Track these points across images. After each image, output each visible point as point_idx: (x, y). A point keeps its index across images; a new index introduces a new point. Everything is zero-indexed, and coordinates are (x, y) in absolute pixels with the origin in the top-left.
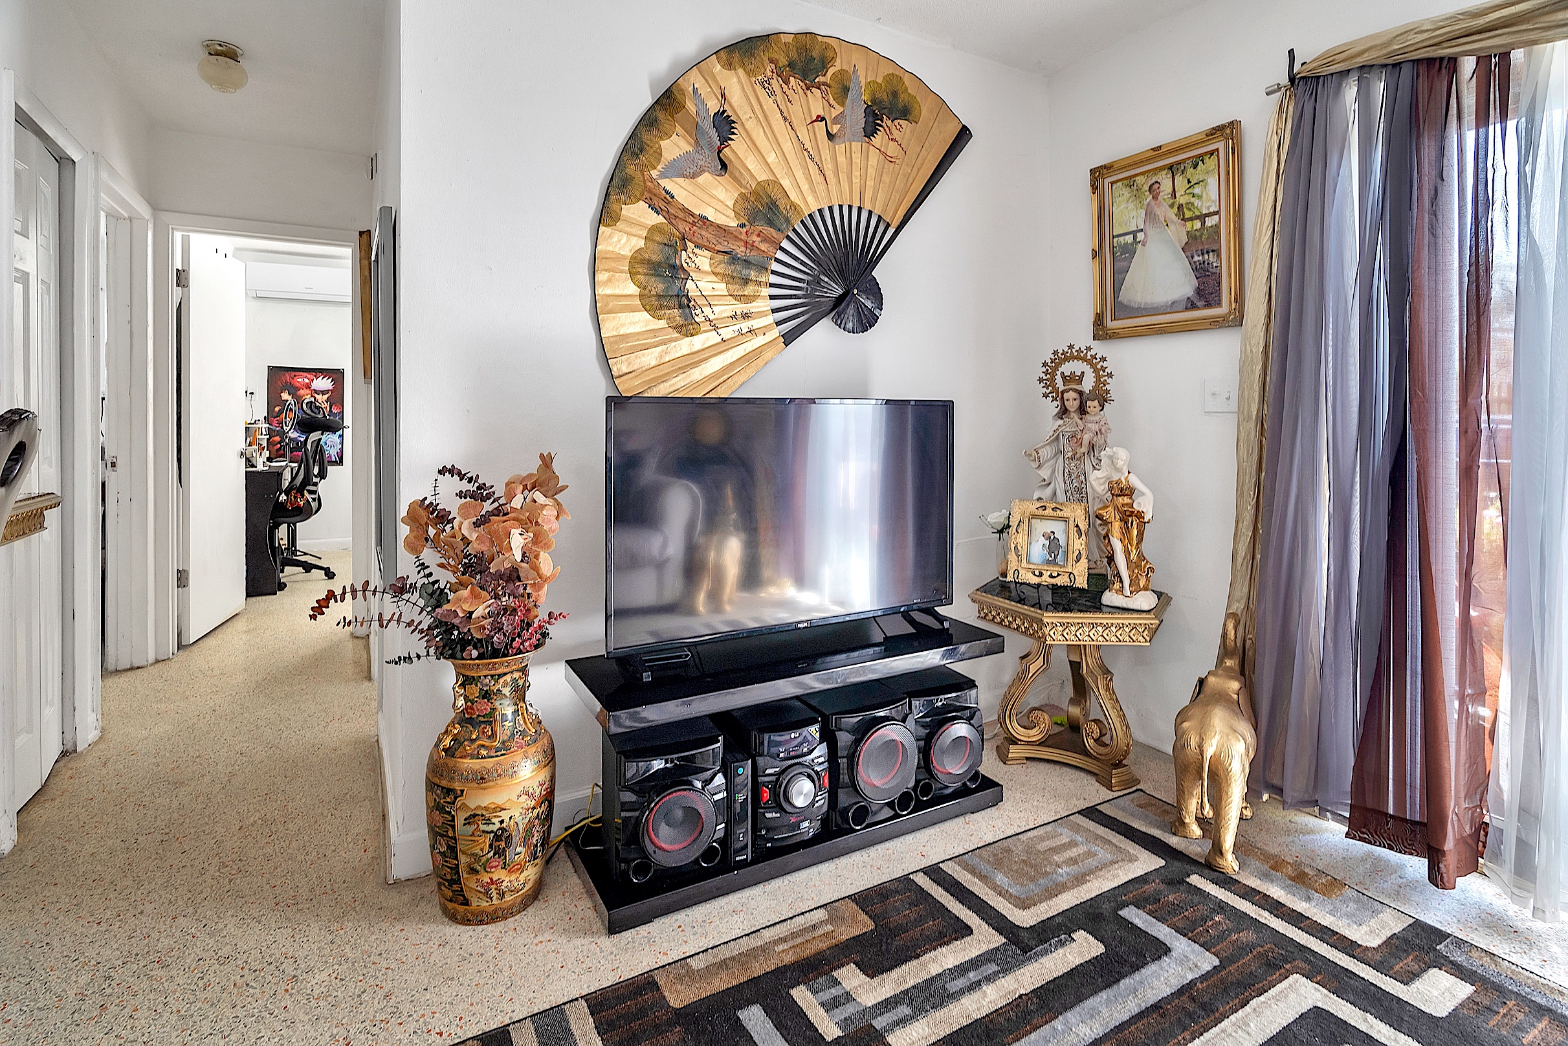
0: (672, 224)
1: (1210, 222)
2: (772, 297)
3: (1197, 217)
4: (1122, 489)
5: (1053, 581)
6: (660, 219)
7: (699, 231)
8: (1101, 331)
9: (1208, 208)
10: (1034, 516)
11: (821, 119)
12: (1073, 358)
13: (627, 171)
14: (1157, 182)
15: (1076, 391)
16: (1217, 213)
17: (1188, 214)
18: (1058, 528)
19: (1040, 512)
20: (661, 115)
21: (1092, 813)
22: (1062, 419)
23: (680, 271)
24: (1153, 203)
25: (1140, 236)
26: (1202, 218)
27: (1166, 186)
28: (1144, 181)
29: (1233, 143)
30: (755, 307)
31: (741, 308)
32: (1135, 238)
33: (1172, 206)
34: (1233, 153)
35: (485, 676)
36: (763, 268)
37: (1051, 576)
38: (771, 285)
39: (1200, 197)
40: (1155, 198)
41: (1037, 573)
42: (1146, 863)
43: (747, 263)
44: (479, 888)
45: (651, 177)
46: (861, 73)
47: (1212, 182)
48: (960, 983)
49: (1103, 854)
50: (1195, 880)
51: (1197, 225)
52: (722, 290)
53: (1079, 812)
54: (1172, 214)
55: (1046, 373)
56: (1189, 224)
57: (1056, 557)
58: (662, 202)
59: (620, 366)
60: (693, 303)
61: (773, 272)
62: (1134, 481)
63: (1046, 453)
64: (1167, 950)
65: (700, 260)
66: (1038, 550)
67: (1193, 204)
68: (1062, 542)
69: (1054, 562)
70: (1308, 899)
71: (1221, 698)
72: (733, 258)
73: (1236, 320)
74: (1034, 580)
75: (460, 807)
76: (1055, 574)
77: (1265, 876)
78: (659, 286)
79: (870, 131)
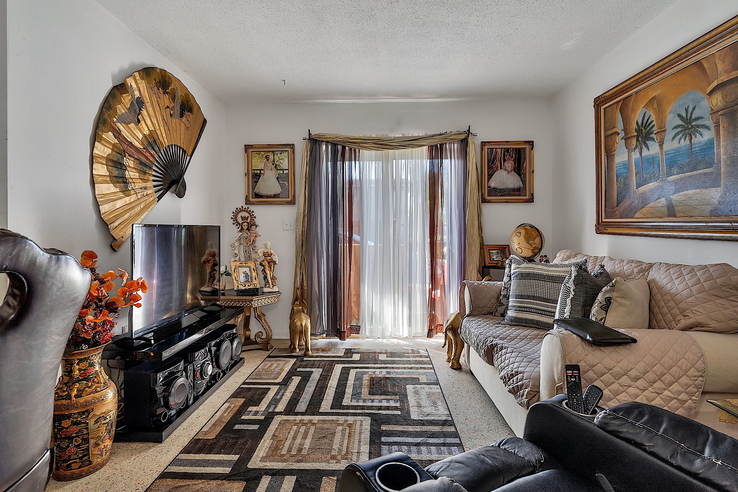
0: (121, 144)
1: (285, 172)
2: (154, 181)
3: (281, 170)
4: (269, 254)
5: (249, 287)
6: (116, 141)
7: (130, 149)
8: (248, 202)
9: (285, 168)
10: (240, 267)
11: (168, 107)
12: (243, 211)
13: (105, 116)
14: (268, 155)
15: (247, 222)
16: (288, 170)
17: (279, 168)
18: (247, 270)
19: (241, 265)
20: (117, 93)
21: (269, 357)
22: (241, 232)
23: (124, 166)
24: (267, 162)
25: (262, 172)
26: (283, 170)
27: (271, 157)
28: (264, 154)
29: (293, 150)
30: (148, 185)
31: (144, 185)
32: (260, 172)
33: (273, 164)
34: (293, 153)
35: (92, 356)
36: (151, 168)
37: (248, 286)
38: (154, 176)
39: (282, 164)
40: (268, 160)
41: (244, 285)
42: (293, 361)
43: (145, 165)
44: (98, 453)
45: (113, 121)
46: (179, 90)
47: (286, 160)
48: (278, 397)
49: (282, 363)
50: (305, 359)
51: (282, 172)
52: (136, 176)
53: (267, 358)
54: (273, 167)
55: (234, 216)
56: (279, 171)
57: (248, 279)
58: (117, 134)
59: (104, 208)
60: (128, 181)
61: (154, 170)
62: (272, 252)
63: (237, 244)
64: (312, 371)
65: (129, 162)
66: (242, 278)
67: (280, 165)
68: (249, 274)
69: (248, 281)
70: (328, 353)
71: (299, 312)
72: (141, 163)
73: (292, 202)
74: (243, 288)
75: (92, 417)
76: (250, 285)
77: (317, 353)
78: (116, 172)
79: (182, 116)
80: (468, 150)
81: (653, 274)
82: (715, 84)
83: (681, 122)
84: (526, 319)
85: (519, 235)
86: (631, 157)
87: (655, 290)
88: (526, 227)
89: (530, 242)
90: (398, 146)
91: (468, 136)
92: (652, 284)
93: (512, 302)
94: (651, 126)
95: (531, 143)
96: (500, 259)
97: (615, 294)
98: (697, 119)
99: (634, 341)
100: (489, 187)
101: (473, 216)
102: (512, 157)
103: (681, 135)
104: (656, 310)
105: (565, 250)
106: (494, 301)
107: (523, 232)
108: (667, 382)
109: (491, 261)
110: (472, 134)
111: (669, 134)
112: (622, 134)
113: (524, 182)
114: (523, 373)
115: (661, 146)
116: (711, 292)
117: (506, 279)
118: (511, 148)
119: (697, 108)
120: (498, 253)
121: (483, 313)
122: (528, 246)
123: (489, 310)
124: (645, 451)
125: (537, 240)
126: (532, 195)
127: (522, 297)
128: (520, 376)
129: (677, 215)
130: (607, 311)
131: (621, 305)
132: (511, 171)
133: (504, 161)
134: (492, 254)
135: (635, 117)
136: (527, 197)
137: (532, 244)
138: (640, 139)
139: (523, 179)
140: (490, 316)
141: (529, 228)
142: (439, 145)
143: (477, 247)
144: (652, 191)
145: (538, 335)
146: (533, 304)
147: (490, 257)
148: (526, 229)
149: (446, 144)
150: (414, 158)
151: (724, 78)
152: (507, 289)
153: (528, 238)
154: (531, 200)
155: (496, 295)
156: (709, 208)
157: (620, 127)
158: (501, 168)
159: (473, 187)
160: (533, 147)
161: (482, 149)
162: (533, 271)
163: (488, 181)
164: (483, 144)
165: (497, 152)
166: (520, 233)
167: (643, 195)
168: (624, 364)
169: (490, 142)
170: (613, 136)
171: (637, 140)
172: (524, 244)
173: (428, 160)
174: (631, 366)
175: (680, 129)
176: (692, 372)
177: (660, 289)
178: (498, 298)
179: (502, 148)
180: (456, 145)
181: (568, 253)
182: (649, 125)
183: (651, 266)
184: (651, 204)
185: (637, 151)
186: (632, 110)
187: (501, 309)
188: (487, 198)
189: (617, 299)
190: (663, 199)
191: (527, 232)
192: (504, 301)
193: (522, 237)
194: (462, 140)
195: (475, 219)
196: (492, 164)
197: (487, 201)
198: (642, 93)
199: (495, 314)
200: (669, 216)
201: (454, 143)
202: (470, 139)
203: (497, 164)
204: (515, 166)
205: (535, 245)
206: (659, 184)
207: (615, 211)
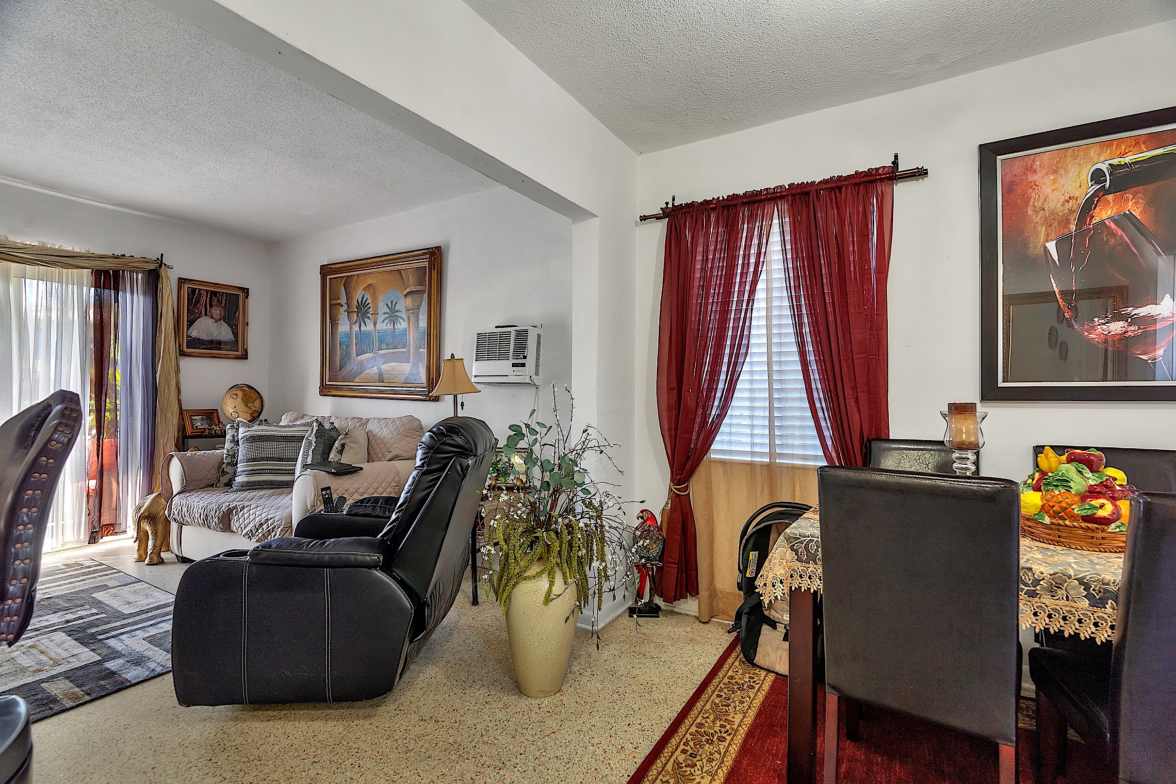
80: (160, 286)
81: (370, 426)
82: (408, 290)
83: (388, 311)
84: (259, 482)
85: (235, 397)
86: (352, 329)
87: (371, 438)
88: (244, 388)
89: (249, 405)
90: (33, 260)
91: (160, 266)
92: (369, 434)
93: (240, 467)
94: (368, 307)
95: (246, 291)
96: (207, 426)
97: (348, 440)
98: (397, 311)
99: (361, 469)
100: (188, 336)
101: (169, 373)
102: (221, 303)
103: (388, 320)
104: (372, 452)
105: (291, 412)
106: (214, 471)
107: (240, 394)
108: (379, 492)
109: (194, 429)
110: (165, 265)
111: (381, 318)
112: (345, 307)
113: (236, 335)
114: (274, 517)
115: (375, 325)
116: (404, 434)
117: (228, 445)
118: (220, 292)
119: (398, 304)
120: (202, 419)
121: (200, 487)
122: (247, 409)
123: (208, 482)
124: (372, 517)
125: (257, 403)
126: (246, 351)
127: (254, 460)
128: (270, 522)
129: (385, 381)
130: (341, 454)
131: (352, 448)
132: (220, 320)
133: (211, 306)
134: (195, 421)
135: (356, 295)
136: (239, 353)
137: (252, 407)
138: (360, 315)
139: (234, 331)
140: (211, 488)
141: (247, 389)
142: (111, 272)
143: (175, 412)
144: (368, 360)
145: (275, 492)
146: (268, 465)
147: (193, 425)
148: (244, 391)
149: (123, 272)
150: (64, 281)
151: (413, 289)
152: (234, 455)
153: (246, 401)
154: (245, 356)
155: (216, 465)
156: (404, 377)
157: (343, 300)
158: (206, 315)
159: (168, 335)
160: (248, 295)
161: (179, 288)
162: (265, 433)
163: (188, 329)
164: (182, 281)
165: (201, 294)
166: (236, 394)
167: (361, 362)
168: (356, 485)
169: (192, 280)
170: (337, 306)
171: (357, 315)
172: (241, 407)
173: (92, 289)
174: (360, 486)
175: (387, 316)
176: (393, 484)
177: (374, 436)
178: (219, 467)
179: (207, 291)
180: (140, 275)
181: (295, 415)
182: (366, 306)
183: (368, 420)
184: (367, 371)
185: (357, 324)
186: (354, 289)
187: (225, 479)
188: (185, 349)
189: (349, 444)
190: (376, 368)
191: (245, 395)
192: (229, 469)
193: (239, 399)
194: (150, 271)
195: (172, 377)
196: (194, 307)
197: (186, 354)
198: (361, 278)
199: (216, 485)
200: (380, 382)
201: (137, 273)
202: (163, 271)
203: (200, 308)
204: (225, 314)
205: (255, 409)
206: (373, 355)
207: (338, 375)
